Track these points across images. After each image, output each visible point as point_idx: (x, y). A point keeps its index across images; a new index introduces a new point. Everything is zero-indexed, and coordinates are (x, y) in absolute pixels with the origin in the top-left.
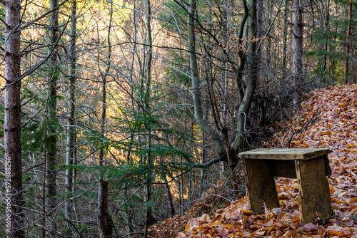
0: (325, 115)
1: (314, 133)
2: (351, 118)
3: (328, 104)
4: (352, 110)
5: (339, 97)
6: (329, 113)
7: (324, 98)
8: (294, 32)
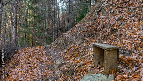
0: (21, 62)
1: (16, 71)
2: (30, 64)
3: (23, 57)
4: (31, 59)
5: (27, 53)
6: (23, 61)
7: (22, 54)
8: (14, 25)
